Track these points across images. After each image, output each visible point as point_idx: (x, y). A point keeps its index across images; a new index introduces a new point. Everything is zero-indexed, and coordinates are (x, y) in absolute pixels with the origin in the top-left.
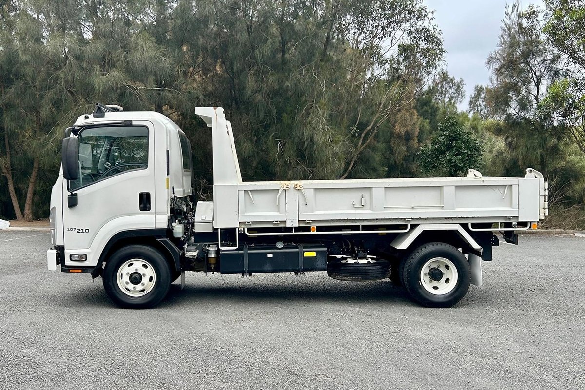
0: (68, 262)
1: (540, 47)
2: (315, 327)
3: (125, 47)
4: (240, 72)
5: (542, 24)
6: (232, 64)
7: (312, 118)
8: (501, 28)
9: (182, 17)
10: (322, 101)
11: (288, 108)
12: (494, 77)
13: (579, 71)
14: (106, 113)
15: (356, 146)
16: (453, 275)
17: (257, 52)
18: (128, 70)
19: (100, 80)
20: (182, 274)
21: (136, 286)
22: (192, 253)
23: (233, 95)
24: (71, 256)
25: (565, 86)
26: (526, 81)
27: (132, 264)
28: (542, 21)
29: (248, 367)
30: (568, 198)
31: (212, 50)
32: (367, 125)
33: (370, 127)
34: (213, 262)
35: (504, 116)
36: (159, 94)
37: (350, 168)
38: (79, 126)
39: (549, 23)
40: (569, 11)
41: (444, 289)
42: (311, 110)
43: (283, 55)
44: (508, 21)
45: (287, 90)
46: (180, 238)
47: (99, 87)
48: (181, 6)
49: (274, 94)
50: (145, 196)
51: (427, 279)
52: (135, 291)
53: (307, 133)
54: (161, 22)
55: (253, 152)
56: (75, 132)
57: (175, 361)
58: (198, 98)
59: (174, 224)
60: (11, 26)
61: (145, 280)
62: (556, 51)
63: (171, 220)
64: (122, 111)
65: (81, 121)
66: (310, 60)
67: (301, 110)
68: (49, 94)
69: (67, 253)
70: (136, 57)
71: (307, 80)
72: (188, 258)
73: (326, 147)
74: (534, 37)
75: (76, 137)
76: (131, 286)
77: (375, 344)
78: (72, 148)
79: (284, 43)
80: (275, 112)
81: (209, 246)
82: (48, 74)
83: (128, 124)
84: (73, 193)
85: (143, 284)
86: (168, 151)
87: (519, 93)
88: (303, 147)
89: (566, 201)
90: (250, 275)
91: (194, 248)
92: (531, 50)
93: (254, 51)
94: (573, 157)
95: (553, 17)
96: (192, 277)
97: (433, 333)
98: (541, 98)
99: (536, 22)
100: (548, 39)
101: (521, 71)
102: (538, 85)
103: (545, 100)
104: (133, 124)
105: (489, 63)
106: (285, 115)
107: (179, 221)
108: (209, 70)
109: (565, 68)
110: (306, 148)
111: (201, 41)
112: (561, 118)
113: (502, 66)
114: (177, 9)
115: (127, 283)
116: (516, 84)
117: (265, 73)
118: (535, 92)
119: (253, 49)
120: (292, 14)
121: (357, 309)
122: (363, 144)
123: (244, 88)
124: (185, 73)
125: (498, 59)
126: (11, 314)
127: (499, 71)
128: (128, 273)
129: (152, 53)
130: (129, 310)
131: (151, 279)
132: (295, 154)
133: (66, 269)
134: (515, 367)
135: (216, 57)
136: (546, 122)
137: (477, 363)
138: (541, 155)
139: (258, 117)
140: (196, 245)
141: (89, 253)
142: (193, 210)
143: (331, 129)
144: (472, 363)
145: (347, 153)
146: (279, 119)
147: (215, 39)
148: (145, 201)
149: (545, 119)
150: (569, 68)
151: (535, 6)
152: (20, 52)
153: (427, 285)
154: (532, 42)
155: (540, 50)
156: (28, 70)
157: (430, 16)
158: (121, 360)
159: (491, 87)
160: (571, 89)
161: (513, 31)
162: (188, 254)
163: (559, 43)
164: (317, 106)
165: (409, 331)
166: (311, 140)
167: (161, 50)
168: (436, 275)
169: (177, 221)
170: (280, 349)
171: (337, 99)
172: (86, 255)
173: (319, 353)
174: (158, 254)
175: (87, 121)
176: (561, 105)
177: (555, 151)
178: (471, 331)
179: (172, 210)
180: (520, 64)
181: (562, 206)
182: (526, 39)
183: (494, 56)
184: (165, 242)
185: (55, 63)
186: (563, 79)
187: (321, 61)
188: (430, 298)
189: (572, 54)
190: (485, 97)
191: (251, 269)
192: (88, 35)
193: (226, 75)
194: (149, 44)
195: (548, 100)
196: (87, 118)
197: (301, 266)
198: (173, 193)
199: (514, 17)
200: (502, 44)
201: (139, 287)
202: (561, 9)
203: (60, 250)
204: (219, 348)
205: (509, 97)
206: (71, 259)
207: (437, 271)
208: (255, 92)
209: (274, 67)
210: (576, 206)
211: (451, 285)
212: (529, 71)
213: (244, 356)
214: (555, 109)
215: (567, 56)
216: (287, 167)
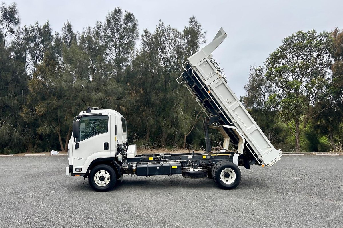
0: (74, 172)
1: (264, 82)
2: (176, 200)
3: (105, 84)
4: (149, 92)
5: (264, 73)
6: (146, 90)
7: (177, 110)
8: (249, 74)
9: (127, 73)
10: (181, 103)
11: (168, 106)
12: (247, 93)
13: (280, 90)
14: (91, 110)
15: (194, 120)
16: (234, 175)
17: (156, 85)
18: (106, 92)
19: (95, 97)
20: (121, 176)
21: (102, 182)
22: (126, 167)
23: (147, 101)
24: (75, 169)
25: (275, 96)
26: (260, 95)
27: (101, 172)
28: (264, 72)
29: (146, 220)
30: (278, 139)
31: (139, 85)
32: (199, 112)
33: (200, 112)
34: (134, 171)
35: (252, 108)
36: (118, 101)
37: (192, 129)
38: (80, 116)
39: (267, 72)
40: (275, 68)
41: (230, 181)
42: (177, 107)
43: (166, 86)
44: (251, 72)
45: (168, 99)
46: (121, 161)
47: (94, 99)
48: (127, 68)
49: (163, 100)
50: (106, 144)
51: (223, 177)
52: (101, 184)
53: (175, 115)
54: (119, 74)
55: (155, 123)
56: (79, 118)
57: (114, 218)
58: (133, 103)
59: (118, 155)
60: (61, 77)
61: (106, 179)
62: (270, 83)
63: (117, 154)
64: (99, 109)
65: (81, 114)
66: (176, 88)
67: (173, 106)
68: (75, 102)
69: (74, 168)
70: (109, 87)
71: (175, 95)
72: (124, 169)
73: (183, 121)
74: (262, 78)
75: (79, 120)
76: (100, 182)
77: (201, 208)
78: (77, 125)
79: (166, 82)
80: (163, 108)
81: (133, 164)
82: (75, 94)
83: (100, 115)
84: (77, 143)
85: (105, 181)
86: (116, 125)
87: (257, 99)
88: (174, 121)
89: (278, 141)
90: (150, 176)
91: (127, 165)
92: (261, 83)
93: (155, 85)
94: (279, 123)
95: (269, 70)
96: (126, 177)
97: (226, 202)
98: (266, 101)
99: (262, 72)
100: (267, 78)
101: (257, 91)
102: (264, 96)
103: (267, 102)
104: (102, 115)
105: (245, 88)
106: (167, 108)
107: (121, 154)
108: (138, 92)
109: (274, 90)
110: (175, 121)
111: (135, 81)
112: (274, 109)
113: (250, 89)
114: (125, 70)
115: (98, 181)
116: (256, 96)
117: (159, 92)
118: (263, 98)
119: (154, 84)
120: (169, 71)
121: (194, 190)
122: (197, 119)
123: (151, 99)
124: (129, 93)
125: (248, 86)
126: (50, 195)
127: (249, 91)
128: (99, 177)
129: (115, 86)
130: (99, 192)
131: (108, 179)
132: (171, 123)
133: (74, 175)
134: (261, 218)
135: (140, 87)
136: (268, 110)
137: (245, 217)
138: (267, 123)
139: (157, 109)
140: (128, 164)
141: (83, 168)
142: (127, 149)
143: (185, 114)
144: (243, 217)
145: (191, 123)
146: (165, 110)
147: (140, 80)
148: (106, 146)
149: (268, 109)
150: (276, 89)
151: (262, 66)
152: (64, 86)
153: (223, 180)
154: (261, 80)
155: (264, 83)
156: (67, 93)
157: (221, 71)
158: (92, 217)
159: (246, 97)
160: (277, 97)
161: (253, 76)
162: (124, 168)
163: (271, 80)
164: (179, 105)
165: (216, 201)
166: (177, 118)
167: (118, 85)
168: (227, 175)
169: (120, 154)
170: (161, 211)
171: (186, 102)
172: (82, 169)
173: (177, 213)
174: (111, 168)
175: (84, 114)
176: (274, 104)
177: (272, 121)
178: (242, 200)
179: (118, 150)
180: (257, 88)
181: (276, 143)
182: (259, 78)
183: (247, 85)
184: (114, 163)
185: (78, 90)
186: (274, 93)
187: (180, 88)
188: (225, 186)
189: (277, 84)
190: (244, 100)
191: (150, 174)
192: (91, 80)
193: (144, 93)
194: (114, 83)
195: (268, 102)
196: (84, 112)
197: (171, 172)
198: (118, 142)
199: (254, 70)
200: (250, 80)
201: (103, 182)
202: (271, 67)
203: (71, 167)
204: (134, 211)
205: (253, 100)
206: (75, 171)
207: (227, 174)
208: (155, 100)
209: (162, 90)
210: (281, 143)
211: (233, 179)
212: (260, 91)
213: (145, 215)
214: (271, 105)
215: (275, 85)
216: (168, 129)
